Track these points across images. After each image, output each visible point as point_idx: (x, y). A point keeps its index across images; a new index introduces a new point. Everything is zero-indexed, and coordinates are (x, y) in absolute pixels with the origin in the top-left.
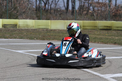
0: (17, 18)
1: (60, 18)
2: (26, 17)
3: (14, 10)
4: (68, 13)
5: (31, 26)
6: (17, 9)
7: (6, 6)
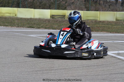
1: (110, 9)
3: (62, 0)
4: (117, 5)
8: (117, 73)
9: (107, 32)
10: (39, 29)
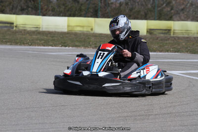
0: (170, 18)
2: (185, 18)
3: (166, 6)
5: (193, 32)
6: (171, 4)
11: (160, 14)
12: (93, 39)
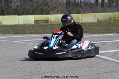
0: (48, 13)
1: (91, 11)
2: (57, 12)
4: (98, 6)
6: (48, 5)
7: (37, 2)
8: (101, 73)
9: (90, 33)
10: (24, 35)
11: (42, 11)
12: (2, 29)
